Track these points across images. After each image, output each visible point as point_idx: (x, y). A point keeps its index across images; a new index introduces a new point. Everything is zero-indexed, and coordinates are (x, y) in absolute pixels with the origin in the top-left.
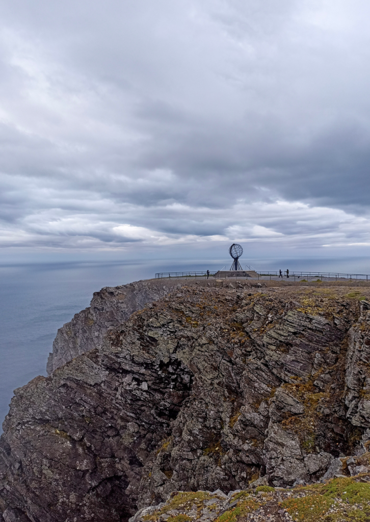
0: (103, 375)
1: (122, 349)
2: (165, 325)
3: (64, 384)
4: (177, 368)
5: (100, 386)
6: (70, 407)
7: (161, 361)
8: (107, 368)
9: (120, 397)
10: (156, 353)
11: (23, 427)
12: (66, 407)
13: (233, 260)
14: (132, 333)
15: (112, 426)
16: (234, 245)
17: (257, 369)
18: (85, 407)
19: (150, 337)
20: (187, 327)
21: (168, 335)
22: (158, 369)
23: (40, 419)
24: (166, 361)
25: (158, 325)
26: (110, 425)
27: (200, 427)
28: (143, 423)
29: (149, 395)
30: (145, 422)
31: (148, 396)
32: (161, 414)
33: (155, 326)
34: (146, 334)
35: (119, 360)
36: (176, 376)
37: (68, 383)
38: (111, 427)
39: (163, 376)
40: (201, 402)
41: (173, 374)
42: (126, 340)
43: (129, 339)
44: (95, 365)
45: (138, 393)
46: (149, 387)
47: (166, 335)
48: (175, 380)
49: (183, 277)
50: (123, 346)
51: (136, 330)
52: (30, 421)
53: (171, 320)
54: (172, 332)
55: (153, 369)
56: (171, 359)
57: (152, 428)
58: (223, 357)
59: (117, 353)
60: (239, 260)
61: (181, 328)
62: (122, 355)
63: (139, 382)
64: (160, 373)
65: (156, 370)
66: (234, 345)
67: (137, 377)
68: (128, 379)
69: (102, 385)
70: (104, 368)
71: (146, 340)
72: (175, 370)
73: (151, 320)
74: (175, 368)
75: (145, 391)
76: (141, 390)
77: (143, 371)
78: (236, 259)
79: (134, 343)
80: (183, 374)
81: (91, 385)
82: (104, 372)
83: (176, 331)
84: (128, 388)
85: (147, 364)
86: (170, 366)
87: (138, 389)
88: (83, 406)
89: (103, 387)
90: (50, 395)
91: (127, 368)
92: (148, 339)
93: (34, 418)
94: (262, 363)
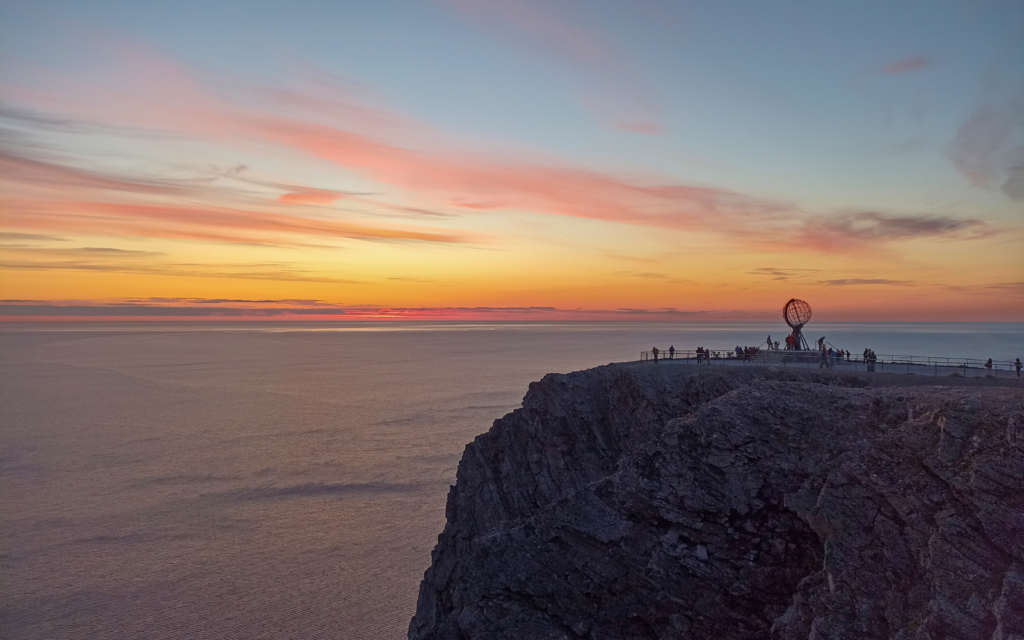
0: (624, 527)
1: (660, 483)
2: (740, 446)
3: (556, 537)
4: (762, 525)
5: (619, 546)
6: (567, 576)
7: (734, 512)
8: (631, 516)
9: (655, 568)
10: (724, 496)
11: (490, 604)
12: (558, 576)
13: (791, 330)
14: (678, 458)
15: (638, 617)
16: (793, 301)
17: (960, 534)
18: (592, 580)
19: (711, 467)
20: (780, 453)
21: (745, 464)
22: (727, 525)
23: (518, 593)
24: (743, 510)
25: (728, 446)
26: (635, 615)
27: (843, 630)
28: (701, 618)
29: (711, 569)
30: (705, 617)
31: (708, 570)
32: (733, 604)
33: (721, 446)
34: (704, 460)
35: (655, 503)
36: (759, 540)
37: (563, 536)
38: (637, 619)
39: (736, 537)
40: (842, 587)
41: (755, 535)
42: (666, 469)
43: (672, 468)
44: (608, 509)
45: (690, 562)
46: (709, 554)
47: (741, 464)
48: (757, 547)
49: (688, 359)
50: (661, 479)
51: (686, 453)
52: (501, 595)
53: (752, 438)
54: (751, 460)
55: (716, 523)
56: (751, 509)
57: (716, 627)
58: (879, 511)
59: (653, 491)
60: (802, 330)
61: (769, 453)
62: (660, 494)
63: (692, 545)
64: (730, 531)
65: (722, 525)
66: (905, 489)
67: (686, 534)
68: (671, 536)
69: (622, 544)
70: (625, 515)
71: (705, 471)
72: (758, 529)
73: (715, 436)
74: (757, 524)
75: (702, 561)
76: (697, 559)
77: (699, 525)
78: (797, 329)
79: (680, 476)
80: (772, 538)
81: (602, 543)
82: (624, 522)
83: (759, 458)
84: (671, 553)
85: (707, 513)
86: (749, 521)
87: (691, 556)
88: (588, 577)
89: (623, 547)
90: (533, 553)
91: (671, 517)
92: (707, 469)
93: (507, 589)
94: (969, 525)
